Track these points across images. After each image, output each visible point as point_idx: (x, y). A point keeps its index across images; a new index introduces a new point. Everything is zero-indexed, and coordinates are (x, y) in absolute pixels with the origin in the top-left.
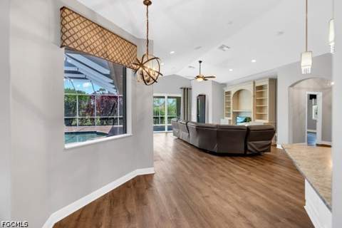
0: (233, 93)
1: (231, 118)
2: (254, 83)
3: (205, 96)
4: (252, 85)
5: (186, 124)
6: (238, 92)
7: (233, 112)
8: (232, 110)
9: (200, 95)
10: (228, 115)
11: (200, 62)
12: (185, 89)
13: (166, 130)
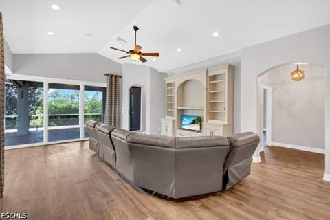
0: (177, 85)
1: (175, 118)
2: (207, 71)
3: (140, 88)
4: (205, 73)
5: (110, 134)
6: (184, 84)
7: (178, 110)
8: (175, 107)
9: (133, 87)
10: (170, 113)
11: (136, 29)
12: (112, 76)
13: (82, 137)
